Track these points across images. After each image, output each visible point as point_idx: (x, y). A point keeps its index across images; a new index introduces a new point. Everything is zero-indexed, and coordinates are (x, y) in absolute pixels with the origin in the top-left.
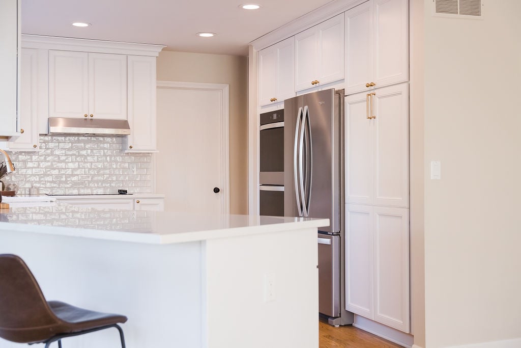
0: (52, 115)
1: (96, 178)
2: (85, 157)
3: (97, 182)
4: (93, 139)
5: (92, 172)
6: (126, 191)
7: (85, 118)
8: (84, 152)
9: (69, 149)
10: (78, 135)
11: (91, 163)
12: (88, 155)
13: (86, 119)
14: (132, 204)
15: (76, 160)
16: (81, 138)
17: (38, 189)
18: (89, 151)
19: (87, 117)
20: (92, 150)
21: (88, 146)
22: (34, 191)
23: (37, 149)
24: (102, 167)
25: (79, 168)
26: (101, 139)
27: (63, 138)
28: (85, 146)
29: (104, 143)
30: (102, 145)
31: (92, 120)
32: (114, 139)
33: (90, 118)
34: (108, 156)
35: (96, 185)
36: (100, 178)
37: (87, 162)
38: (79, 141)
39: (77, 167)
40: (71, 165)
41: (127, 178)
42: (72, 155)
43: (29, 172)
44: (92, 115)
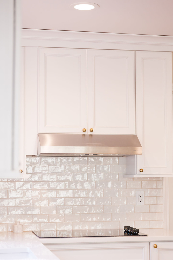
0: (41, 131)
1: (93, 211)
2: (81, 183)
6: (137, 231)
7: (84, 133)
8: (79, 178)
9: (61, 174)
10: (73, 155)
11: (88, 190)
12: (85, 181)
13: (84, 135)
14: (146, 250)
15: (69, 186)
16: (76, 159)
17: (23, 225)
18: (86, 175)
19: (86, 132)
20: (90, 174)
21: (84, 169)
22: (18, 229)
23: (24, 175)
24: (102, 196)
25: (73, 197)
26: (101, 159)
27: (53, 159)
28: (80, 169)
29: (104, 165)
30: (101, 167)
31: (91, 135)
32: (117, 159)
33: (89, 133)
34: (109, 181)
35: (95, 219)
37: (83, 189)
38: (73, 164)
39: (71, 196)
40: (63, 194)
41: (133, 209)
42: (64, 181)
43: (12, 203)
44: (92, 130)
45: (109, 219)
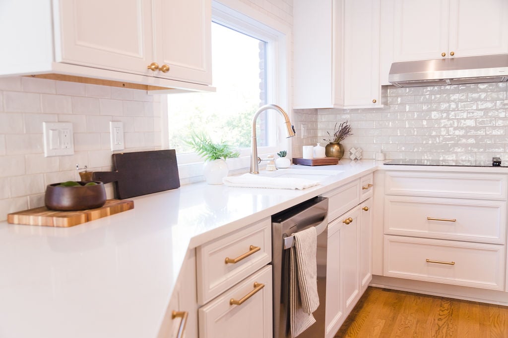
1: (464, 141)
3: (466, 146)
4: (462, 87)
5: (457, 133)
9: (427, 103)
13: (444, 59)
18: (455, 104)
19: (446, 57)
21: (453, 98)
22: (379, 157)
23: (379, 105)
26: (472, 86)
29: (478, 92)
30: (474, 95)
31: (453, 59)
33: (451, 57)
36: (472, 141)
37: (452, 120)
44: (452, 54)
45: (482, 150)
